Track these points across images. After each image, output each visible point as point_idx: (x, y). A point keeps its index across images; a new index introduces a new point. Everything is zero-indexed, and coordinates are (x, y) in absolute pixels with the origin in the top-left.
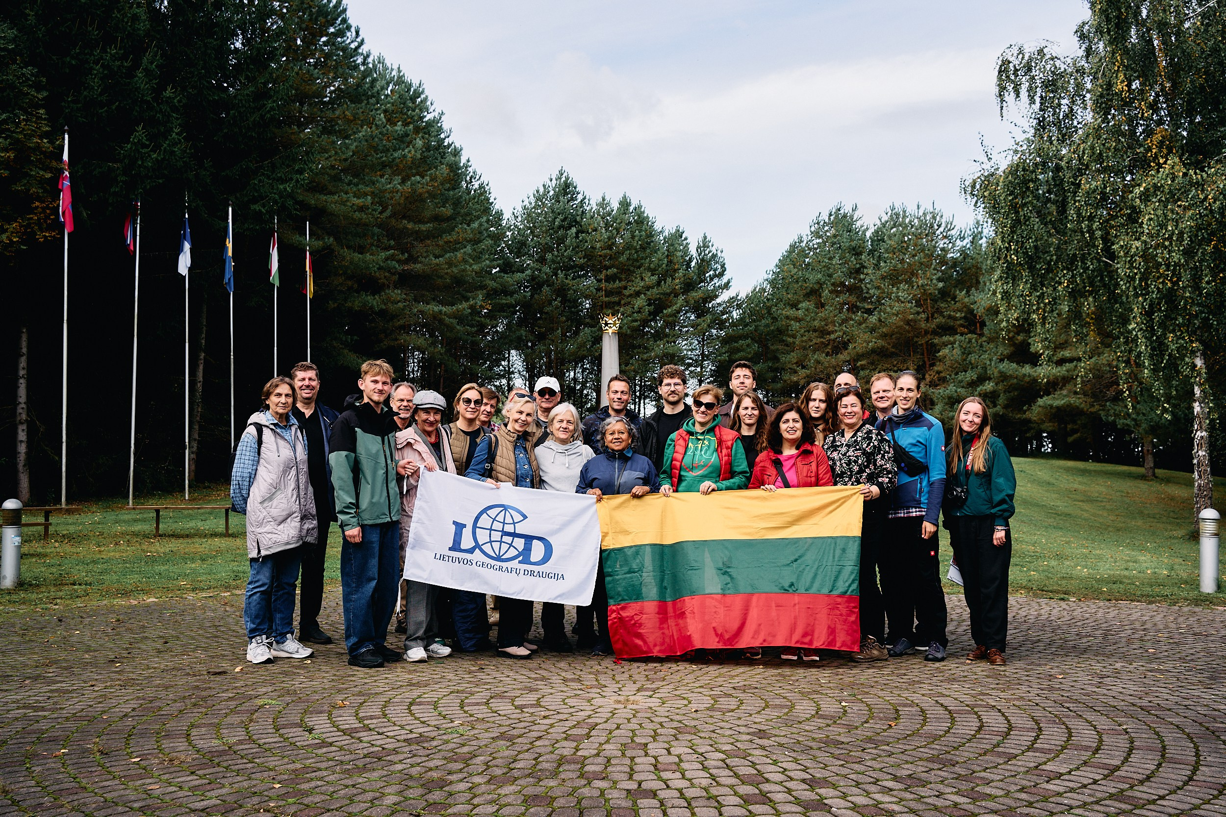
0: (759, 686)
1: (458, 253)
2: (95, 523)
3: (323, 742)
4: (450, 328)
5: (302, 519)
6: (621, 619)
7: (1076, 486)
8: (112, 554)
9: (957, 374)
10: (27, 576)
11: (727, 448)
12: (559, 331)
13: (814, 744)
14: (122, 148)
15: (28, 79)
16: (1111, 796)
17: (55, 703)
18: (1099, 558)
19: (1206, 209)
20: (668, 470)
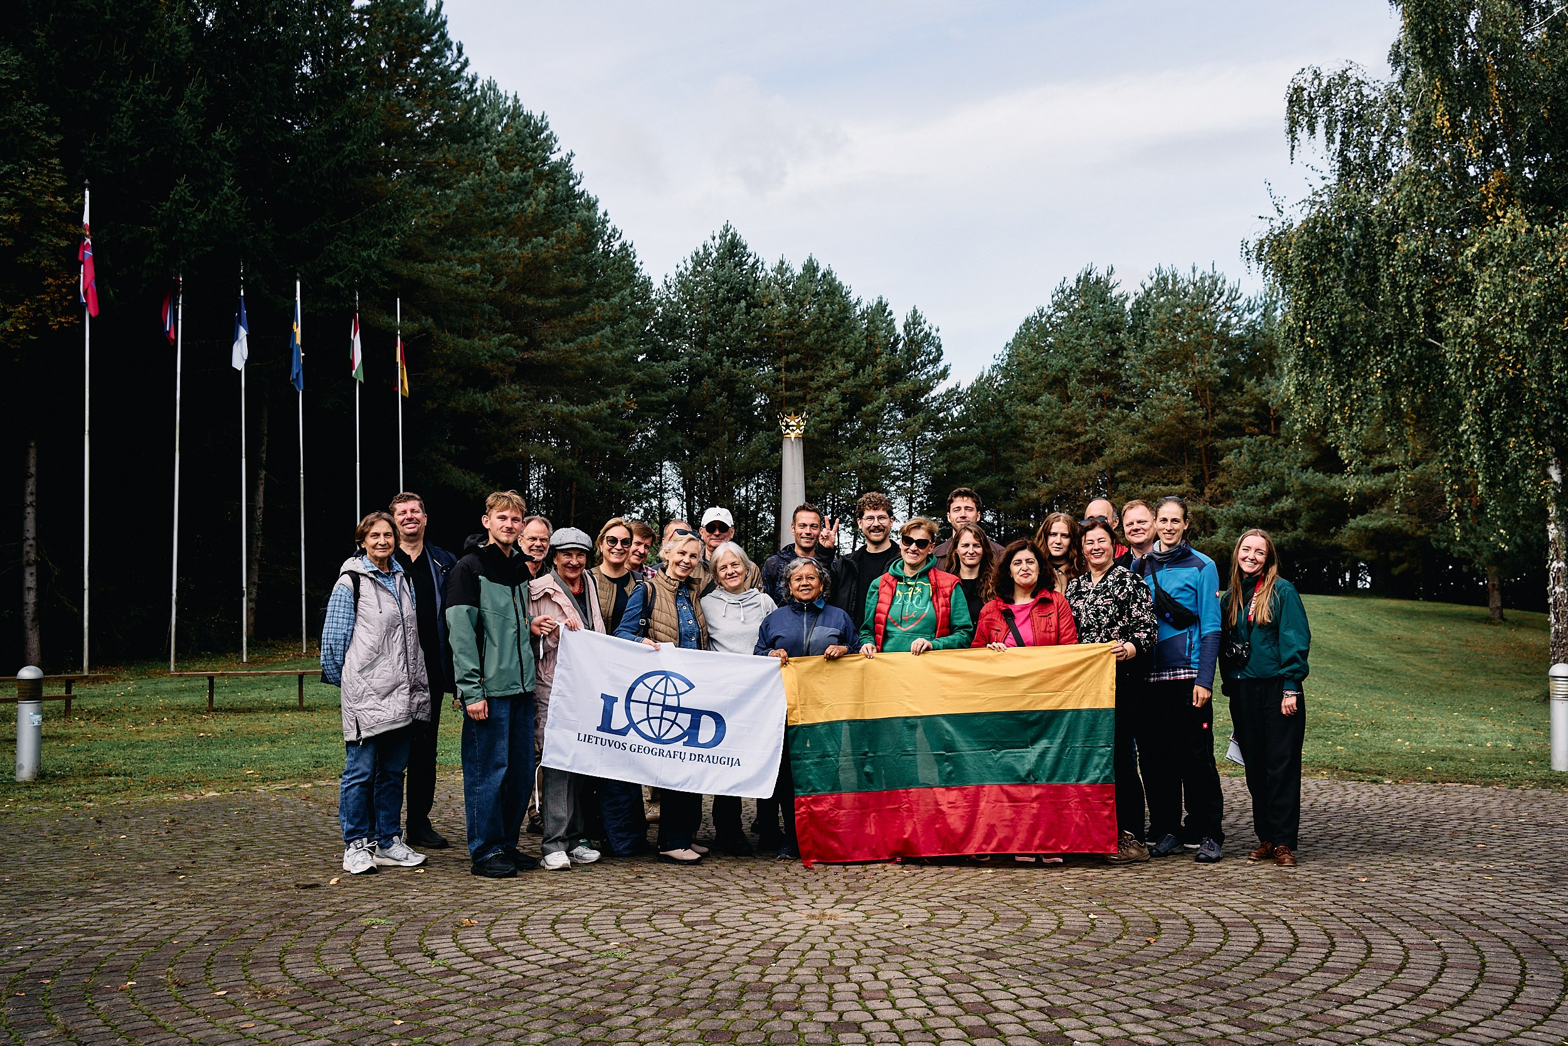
0: (986, 896)
1: (593, 337)
2: (128, 694)
3: (449, 970)
4: (584, 434)
5: (411, 691)
6: (812, 814)
7: (1400, 633)
8: (154, 735)
9: (1245, 488)
10: (49, 765)
11: (945, 596)
12: (726, 436)
13: (1053, 966)
14: (159, 207)
15: (37, 119)
16: (1413, 1024)
17: (111, 926)
18: (1426, 727)
19: (1557, 275)
20: (871, 625)
